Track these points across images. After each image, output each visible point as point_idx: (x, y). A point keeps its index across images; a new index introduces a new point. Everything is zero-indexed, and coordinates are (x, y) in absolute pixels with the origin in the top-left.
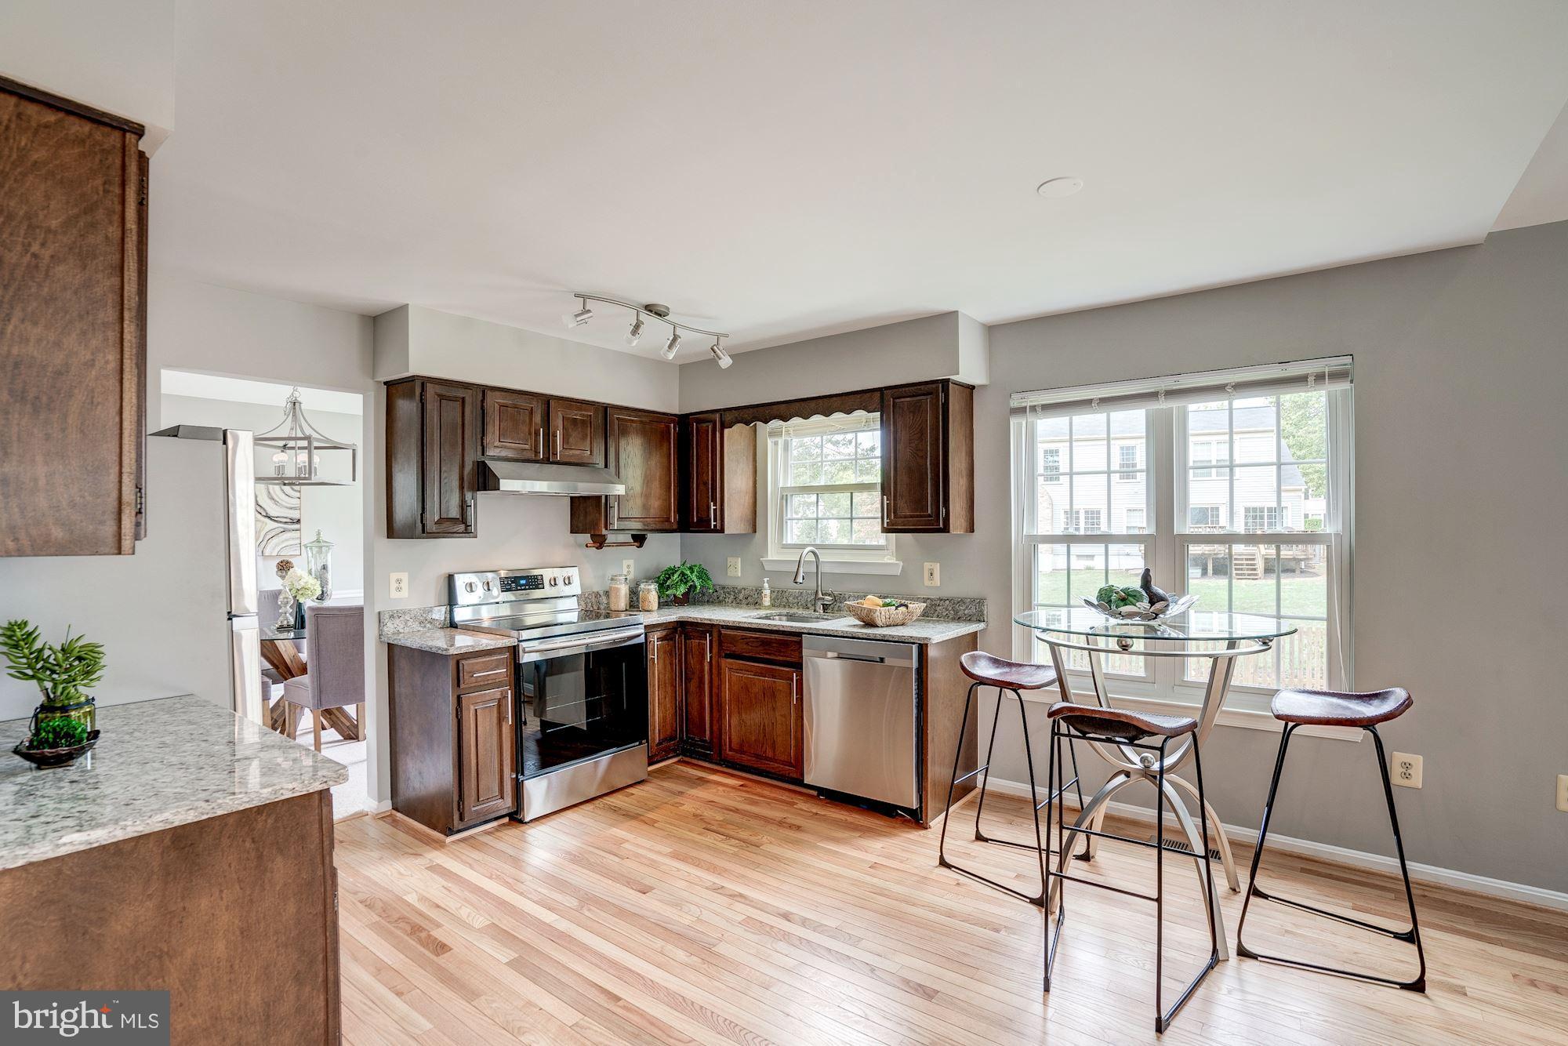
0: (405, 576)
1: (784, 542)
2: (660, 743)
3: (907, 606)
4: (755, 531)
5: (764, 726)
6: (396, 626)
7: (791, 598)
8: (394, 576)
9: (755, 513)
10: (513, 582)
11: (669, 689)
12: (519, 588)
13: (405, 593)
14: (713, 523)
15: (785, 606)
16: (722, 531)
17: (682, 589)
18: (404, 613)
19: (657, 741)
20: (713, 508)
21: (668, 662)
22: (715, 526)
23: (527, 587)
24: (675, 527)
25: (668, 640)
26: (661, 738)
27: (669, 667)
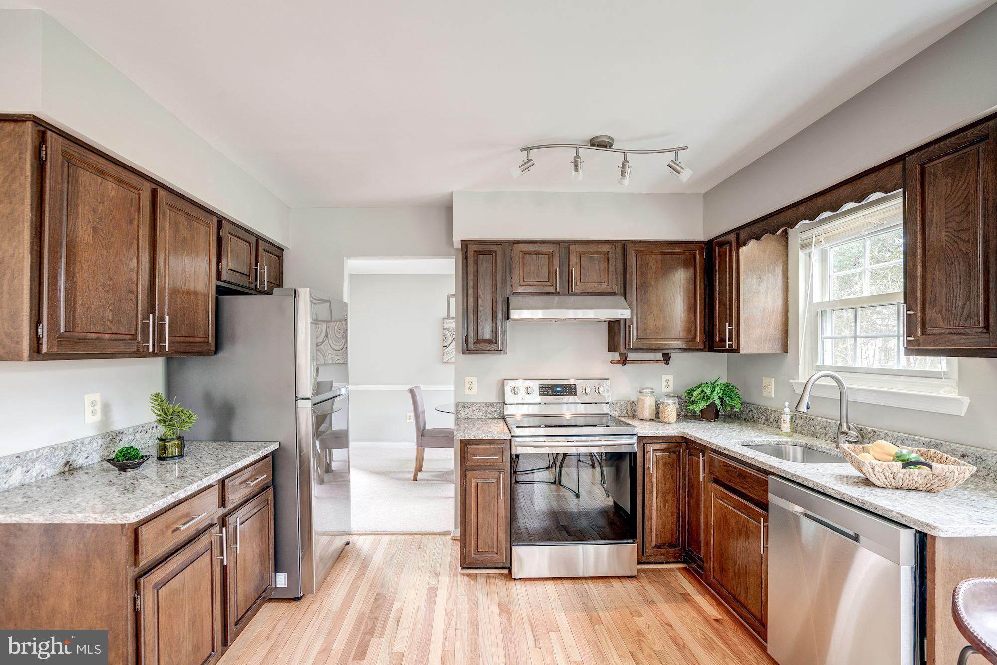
0: (474, 380)
1: (818, 364)
2: (657, 547)
3: (930, 467)
4: (786, 351)
5: (739, 565)
6: (466, 413)
7: (818, 428)
8: (467, 379)
9: (786, 333)
10: (550, 389)
11: (670, 499)
12: (555, 394)
13: (474, 392)
14: (728, 343)
15: (812, 436)
16: (737, 351)
17: (702, 405)
18: (472, 405)
19: (653, 544)
20: (727, 327)
21: (669, 473)
22: (730, 346)
23: (562, 394)
24: (701, 346)
25: (670, 452)
26: (659, 542)
27: (669, 477)
